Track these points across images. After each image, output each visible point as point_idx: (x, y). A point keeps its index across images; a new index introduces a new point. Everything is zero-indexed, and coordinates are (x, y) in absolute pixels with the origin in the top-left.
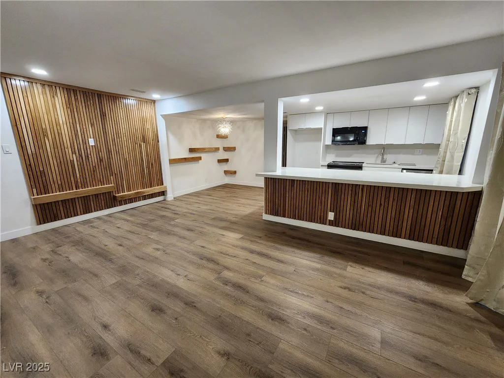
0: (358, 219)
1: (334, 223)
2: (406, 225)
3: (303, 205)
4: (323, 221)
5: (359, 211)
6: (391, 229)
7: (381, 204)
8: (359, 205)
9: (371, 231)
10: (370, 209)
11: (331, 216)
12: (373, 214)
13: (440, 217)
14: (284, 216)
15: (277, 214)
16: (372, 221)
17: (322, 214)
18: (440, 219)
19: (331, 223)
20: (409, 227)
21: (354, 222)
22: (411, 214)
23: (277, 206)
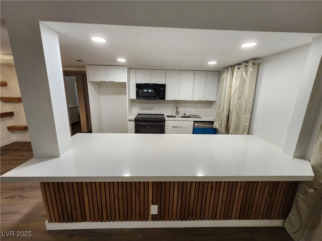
0: (187, 208)
1: (158, 217)
2: (237, 206)
3: (112, 202)
4: (145, 217)
5: (188, 198)
6: (223, 212)
7: (212, 188)
8: (188, 193)
9: (202, 218)
10: (200, 194)
11: (154, 210)
12: (204, 199)
13: (267, 193)
14: (85, 220)
15: (71, 220)
16: (203, 208)
17: (142, 209)
18: (266, 196)
19: (155, 218)
20: (239, 208)
21: (183, 212)
22: (241, 195)
23: (69, 209)
